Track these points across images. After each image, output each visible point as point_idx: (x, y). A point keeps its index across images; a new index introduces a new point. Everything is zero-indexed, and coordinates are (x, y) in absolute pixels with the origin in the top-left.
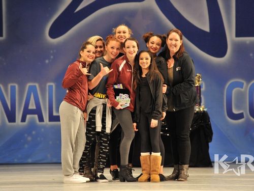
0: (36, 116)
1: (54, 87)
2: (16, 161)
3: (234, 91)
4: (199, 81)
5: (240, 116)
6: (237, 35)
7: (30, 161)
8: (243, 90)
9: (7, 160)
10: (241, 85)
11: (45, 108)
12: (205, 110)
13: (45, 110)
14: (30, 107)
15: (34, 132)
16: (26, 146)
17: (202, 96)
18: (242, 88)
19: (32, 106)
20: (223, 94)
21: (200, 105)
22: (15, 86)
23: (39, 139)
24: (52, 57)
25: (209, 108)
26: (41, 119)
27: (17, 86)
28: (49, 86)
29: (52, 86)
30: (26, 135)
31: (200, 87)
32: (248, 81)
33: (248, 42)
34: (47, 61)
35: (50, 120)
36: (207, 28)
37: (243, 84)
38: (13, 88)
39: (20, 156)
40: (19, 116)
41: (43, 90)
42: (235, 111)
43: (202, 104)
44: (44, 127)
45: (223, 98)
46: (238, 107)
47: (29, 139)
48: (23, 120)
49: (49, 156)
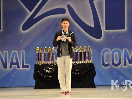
0: (16, 66)
1: (24, 52)
2: (7, 86)
3: (105, 54)
4: (89, 49)
5: (108, 65)
6: (106, 29)
7: (13, 86)
8: (109, 53)
9: (3, 86)
10: (108, 51)
11: (20, 62)
12: (92, 62)
13: (20, 63)
14: (13, 62)
15: (15, 73)
16: (12, 79)
17: (91, 56)
18: (109, 52)
19: (14, 61)
20: (100, 55)
21: (90, 60)
22: (6, 52)
23: (17, 76)
24: (23, 39)
25: (94, 62)
26: (18, 67)
27: (7, 52)
28: (22, 52)
29: (23, 52)
30: (12, 74)
31: (90, 52)
32: (111, 49)
33: (111, 32)
34: (21, 41)
35: (23, 67)
36: (93, 26)
37: (109, 50)
38: (6, 53)
39: (9, 84)
40: (8, 66)
41: (19, 54)
42: (106, 63)
43: (91, 60)
44: (20, 70)
45: (100, 57)
46: (107, 61)
47: (13, 76)
48: (10, 67)
49: (22, 83)
